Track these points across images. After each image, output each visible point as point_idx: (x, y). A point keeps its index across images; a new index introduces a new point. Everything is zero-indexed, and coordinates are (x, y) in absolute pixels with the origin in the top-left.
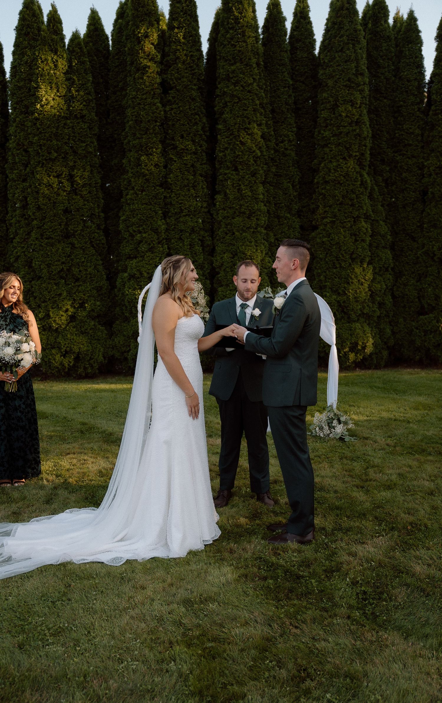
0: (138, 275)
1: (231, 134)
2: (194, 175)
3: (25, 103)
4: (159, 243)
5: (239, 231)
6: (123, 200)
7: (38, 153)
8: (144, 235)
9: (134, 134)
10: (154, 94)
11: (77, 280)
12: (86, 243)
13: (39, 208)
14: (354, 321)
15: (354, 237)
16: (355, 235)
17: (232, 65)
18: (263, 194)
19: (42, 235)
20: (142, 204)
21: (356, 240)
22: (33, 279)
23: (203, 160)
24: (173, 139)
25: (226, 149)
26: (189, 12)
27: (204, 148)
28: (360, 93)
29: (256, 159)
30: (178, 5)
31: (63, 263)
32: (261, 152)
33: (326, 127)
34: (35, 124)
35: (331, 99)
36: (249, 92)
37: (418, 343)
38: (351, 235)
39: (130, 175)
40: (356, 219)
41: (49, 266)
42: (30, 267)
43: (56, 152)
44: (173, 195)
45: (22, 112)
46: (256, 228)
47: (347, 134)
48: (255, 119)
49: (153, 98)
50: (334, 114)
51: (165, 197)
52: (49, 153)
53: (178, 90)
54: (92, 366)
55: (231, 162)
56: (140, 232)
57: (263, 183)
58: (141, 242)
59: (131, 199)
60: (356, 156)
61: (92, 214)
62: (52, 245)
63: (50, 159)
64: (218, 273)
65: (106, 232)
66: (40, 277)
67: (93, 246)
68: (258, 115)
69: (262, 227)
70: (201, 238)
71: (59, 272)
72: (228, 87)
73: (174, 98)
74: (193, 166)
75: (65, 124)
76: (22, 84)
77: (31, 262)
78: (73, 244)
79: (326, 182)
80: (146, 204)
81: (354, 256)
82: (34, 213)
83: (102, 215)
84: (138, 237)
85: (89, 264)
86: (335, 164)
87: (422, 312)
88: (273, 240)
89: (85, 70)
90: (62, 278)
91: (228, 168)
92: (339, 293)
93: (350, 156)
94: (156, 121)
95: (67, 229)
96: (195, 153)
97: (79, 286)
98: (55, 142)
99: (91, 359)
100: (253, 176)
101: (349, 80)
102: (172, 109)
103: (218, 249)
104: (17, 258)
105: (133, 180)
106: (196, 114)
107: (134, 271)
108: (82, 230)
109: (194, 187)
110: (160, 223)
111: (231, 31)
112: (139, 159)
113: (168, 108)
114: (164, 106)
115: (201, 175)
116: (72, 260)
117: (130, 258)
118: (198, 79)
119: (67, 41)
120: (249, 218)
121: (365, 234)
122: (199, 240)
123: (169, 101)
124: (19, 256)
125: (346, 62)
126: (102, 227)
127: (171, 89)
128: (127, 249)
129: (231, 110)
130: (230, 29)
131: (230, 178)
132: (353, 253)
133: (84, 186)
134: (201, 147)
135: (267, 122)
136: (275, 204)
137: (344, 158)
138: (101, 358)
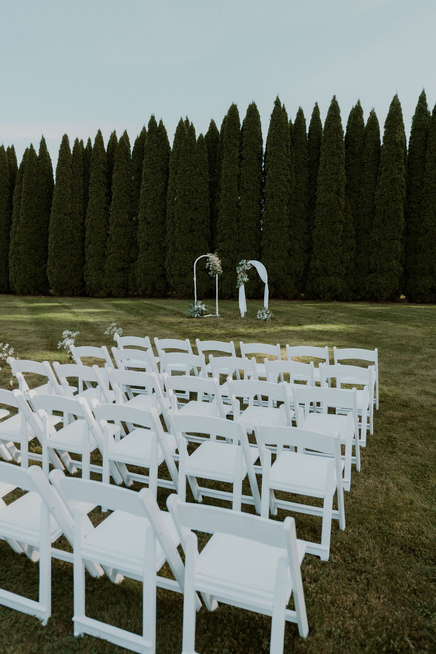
0: (223, 250)
1: (271, 181)
2: (253, 201)
3: (176, 169)
4: (234, 235)
5: (272, 229)
6: (219, 213)
7: (180, 192)
8: (227, 231)
9: (225, 182)
10: (235, 162)
11: (196, 252)
12: (200, 234)
13: (179, 218)
14: (331, 276)
15: (332, 232)
16: (333, 231)
17: (274, 146)
18: (287, 211)
19: (180, 231)
20: (227, 216)
21: (333, 234)
22: (175, 251)
23: (258, 193)
24: (243, 184)
25: (269, 188)
26: (254, 122)
27: (259, 188)
28: (339, 158)
29: (283, 193)
30: (249, 118)
31: (189, 244)
32: (287, 189)
33: (321, 175)
34: (179, 179)
35: (323, 161)
36: (281, 160)
37: (367, 289)
38: (331, 231)
39: (222, 201)
40: (334, 223)
41: (182, 245)
42: (174, 245)
43: (188, 191)
44: (242, 211)
45: (174, 173)
46: (282, 228)
47: (330, 180)
48: (283, 173)
49: (234, 164)
50: (325, 169)
51: (238, 212)
52: (185, 192)
53: (247, 160)
54: (201, 293)
55: (270, 195)
56: (225, 230)
57: (288, 205)
58: (225, 234)
59: (222, 213)
60: (335, 190)
61: (204, 221)
62: (184, 235)
63: (185, 195)
64: (262, 250)
65: (211, 228)
66: (178, 251)
67: (204, 236)
68: (285, 171)
69: (285, 227)
70: (255, 232)
71: (187, 248)
72: (270, 158)
73: (244, 164)
74: (252, 197)
75: (193, 178)
76: (175, 160)
77: (175, 243)
78: (194, 235)
79: (320, 204)
80: (228, 216)
81: (331, 242)
82: (177, 220)
83: (209, 220)
84: (224, 232)
85: (201, 244)
86: (323, 195)
87: (371, 272)
88: (291, 234)
89: (204, 152)
90: (188, 251)
91: (269, 198)
92: (323, 261)
93: (332, 191)
94: (235, 176)
95: (191, 228)
96: (253, 190)
97: (196, 255)
98: (188, 187)
99: (200, 290)
100: (281, 201)
101: (333, 152)
102: (243, 169)
103: (263, 238)
104: (169, 241)
105: (223, 204)
106: (255, 171)
107: (222, 248)
108: (199, 228)
109: (252, 207)
110: (234, 225)
111: (274, 130)
112: (226, 194)
113: (241, 169)
114: (240, 167)
115: (256, 201)
116: (193, 242)
117: (220, 241)
118: (257, 154)
119: (197, 138)
120: (278, 222)
121: (338, 230)
122: (254, 233)
123: (242, 165)
124: (170, 240)
125: (332, 142)
126: (209, 226)
127: (244, 159)
128: (219, 237)
129: (272, 169)
130: (273, 129)
131: (269, 203)
132: (331, 241)
133: (201, 207)
134: (257, 187)
135: (291, 174)
136: (294, 215)
137: (329, 192)
138: (205, 290)
